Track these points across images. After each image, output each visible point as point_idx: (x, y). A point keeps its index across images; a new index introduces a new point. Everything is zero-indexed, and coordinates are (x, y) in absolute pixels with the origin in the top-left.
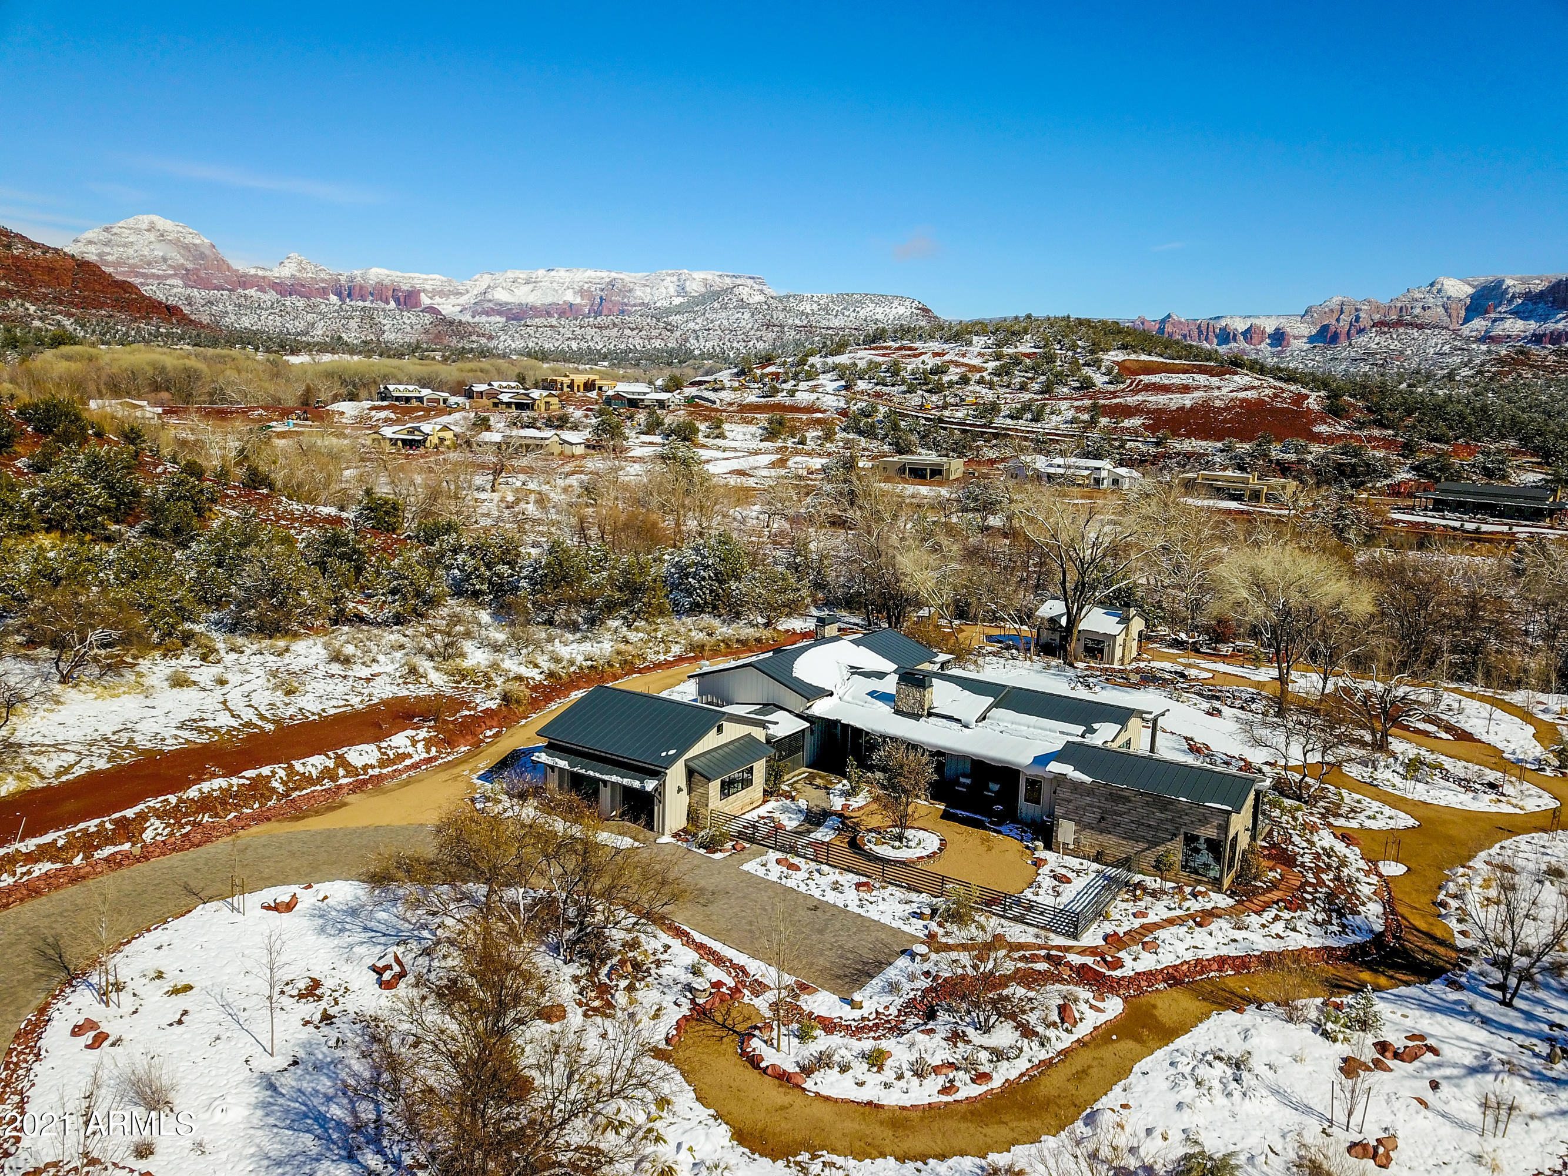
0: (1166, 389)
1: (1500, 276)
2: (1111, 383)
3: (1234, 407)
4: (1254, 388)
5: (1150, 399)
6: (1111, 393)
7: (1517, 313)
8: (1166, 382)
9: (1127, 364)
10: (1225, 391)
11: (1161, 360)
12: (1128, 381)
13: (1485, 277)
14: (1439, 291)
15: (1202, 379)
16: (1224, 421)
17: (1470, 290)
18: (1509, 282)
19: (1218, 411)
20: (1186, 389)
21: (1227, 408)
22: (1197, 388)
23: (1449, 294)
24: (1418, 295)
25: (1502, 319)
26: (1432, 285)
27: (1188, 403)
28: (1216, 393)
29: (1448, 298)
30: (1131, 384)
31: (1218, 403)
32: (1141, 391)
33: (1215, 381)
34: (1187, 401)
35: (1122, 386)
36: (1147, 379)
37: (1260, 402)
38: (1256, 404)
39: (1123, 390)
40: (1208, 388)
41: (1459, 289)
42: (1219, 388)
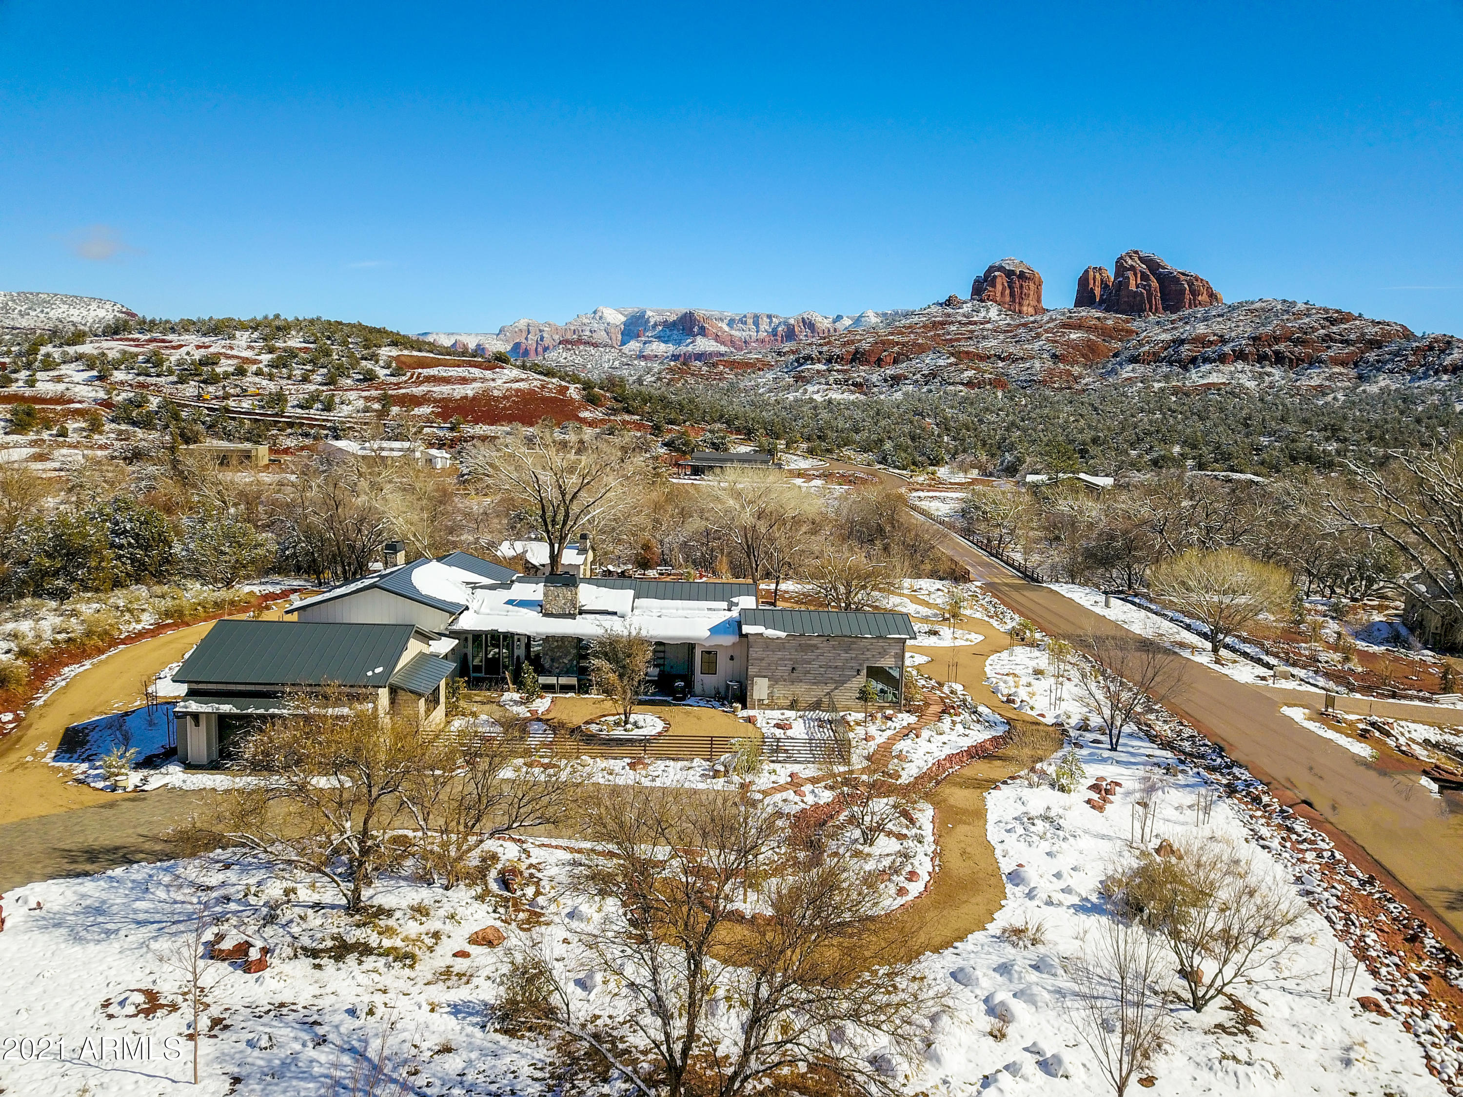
1: (642, 307)
2: (392, 375)
4: (523, 380)
5: (434, 389)
6: (395, 384)
7: (659, 338)
8: (445, 374)
9: (403, 359)
11: (432, 355)
12: (409, 374)
13: (632, 308)
14: (601, 318)
16: (505, 408)
17: (623, 319)
19: (497, 399)
20: (464, 381)
21: (505, 397)
22: (474, 380)
23: (608, 320)
24: (586, 321)
25: (650, 342)
26: (595, 312)
27: (470, 393)
28: (492, 384)
29: (608, 324)
30: (412, 377)
31: (496, 393)
32: (422, 382)
33: (488, 374)
34: (469, 390)
35: (404, 378)
36: (426, 372)
37: (532, 392)
38: (528, 393)
39: (406, 382)
40: (484, 380)
41: (615, 317)
42: (493, 380)
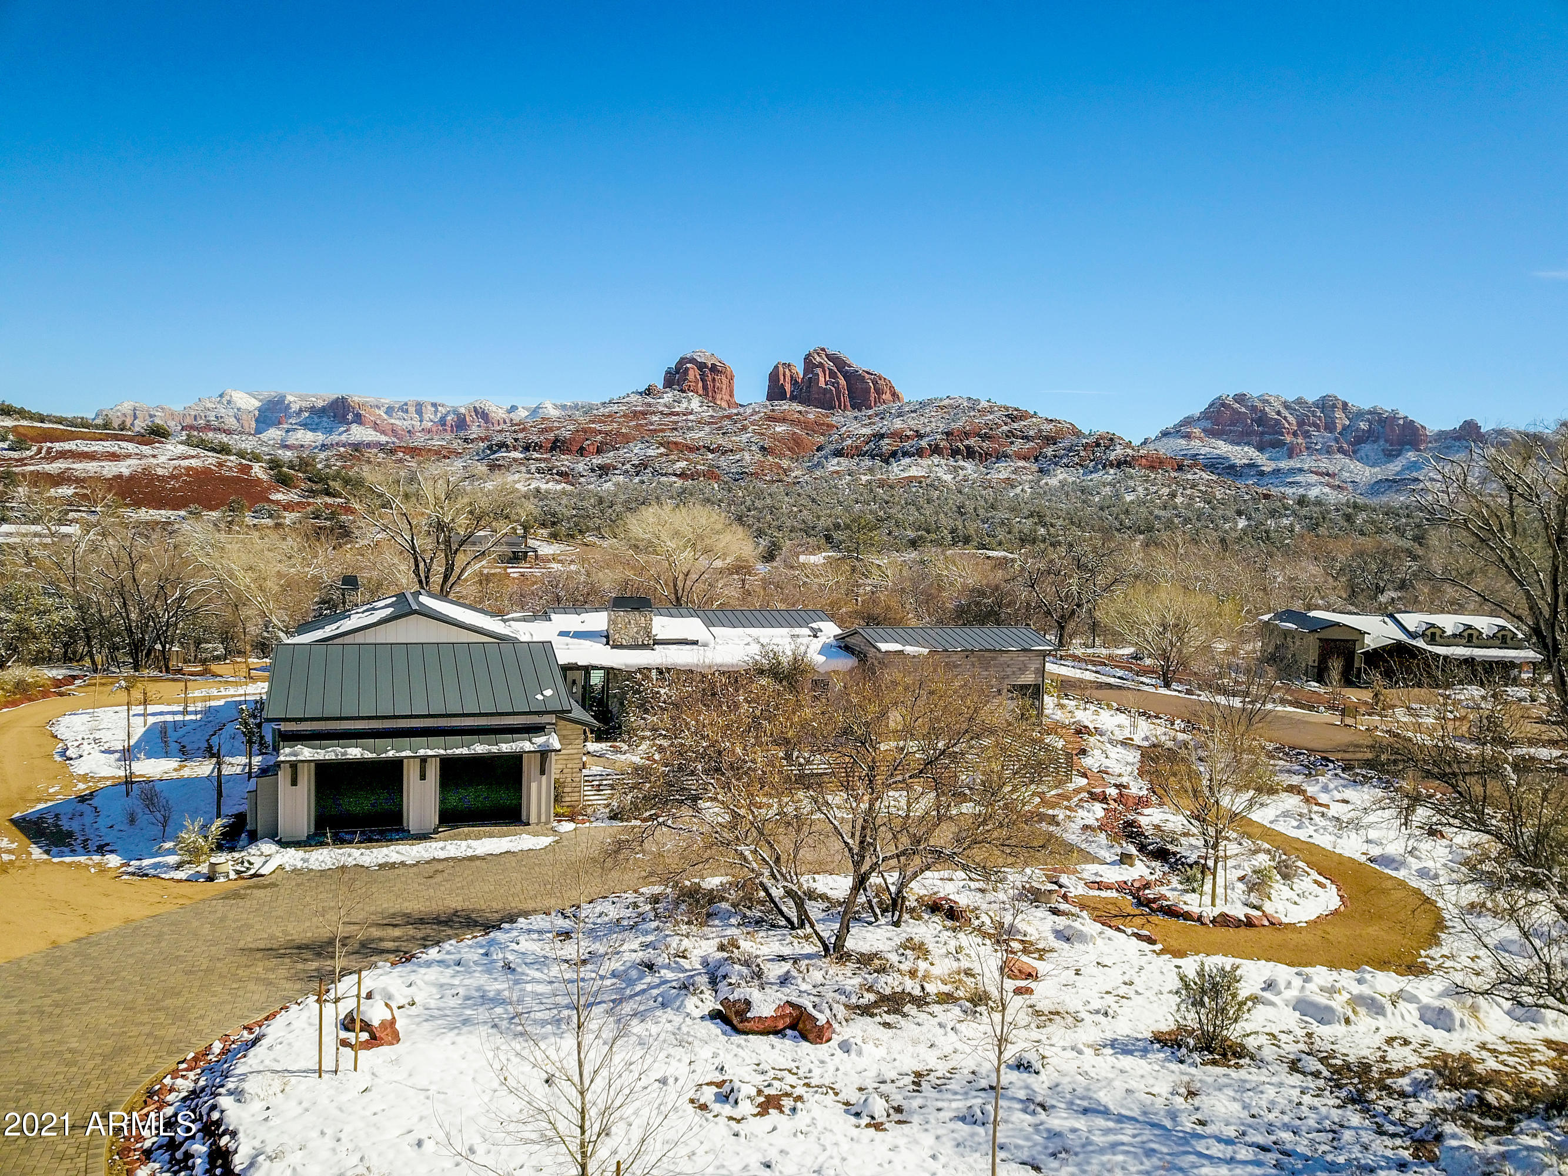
0: (91, 457)
1: (281, 391)
2: (11, 449)
3: (181, 476)
4: (193, 457)
5: (75, 466)
6: (17, 460)
7: (305, 425)
8: (86, 449)
9: (21, 430)
10: (162, 459)
11: (61, 427)
12: (34, 449)
14: (229, 402)
15: (131, 447)
16: (173, 489)
17: (258, 404)
18: (290, 398)
19: (162, 479)
20: (114, 457)
21: (172, 477)
22: (129, 456)
23: (238, 405)
24: (209, 405)
25: (294, 430)
26: (221, 396)
27: (126, 472)
28: (154, 461)
29: (239, 409)
30: (39, 451)
31: (160, 472)
32: (55, 459)
33: (146, 450)
34: (124, 468)
35: (28, 453)
36: (58, 446)
37: (206, 471)
38: (203, 472)
39: (31, 458)
40: (141, 456)
41: (248, 402)
42: (154, 456)
